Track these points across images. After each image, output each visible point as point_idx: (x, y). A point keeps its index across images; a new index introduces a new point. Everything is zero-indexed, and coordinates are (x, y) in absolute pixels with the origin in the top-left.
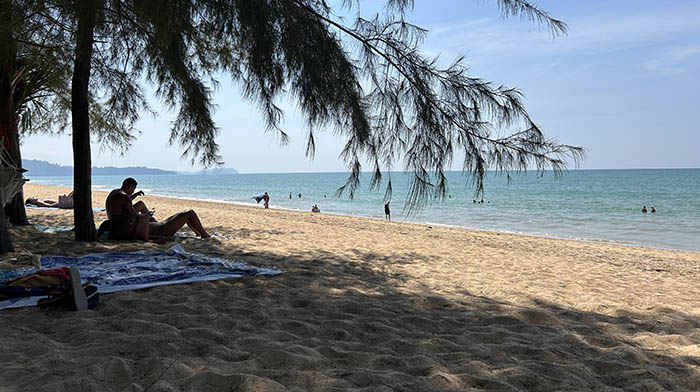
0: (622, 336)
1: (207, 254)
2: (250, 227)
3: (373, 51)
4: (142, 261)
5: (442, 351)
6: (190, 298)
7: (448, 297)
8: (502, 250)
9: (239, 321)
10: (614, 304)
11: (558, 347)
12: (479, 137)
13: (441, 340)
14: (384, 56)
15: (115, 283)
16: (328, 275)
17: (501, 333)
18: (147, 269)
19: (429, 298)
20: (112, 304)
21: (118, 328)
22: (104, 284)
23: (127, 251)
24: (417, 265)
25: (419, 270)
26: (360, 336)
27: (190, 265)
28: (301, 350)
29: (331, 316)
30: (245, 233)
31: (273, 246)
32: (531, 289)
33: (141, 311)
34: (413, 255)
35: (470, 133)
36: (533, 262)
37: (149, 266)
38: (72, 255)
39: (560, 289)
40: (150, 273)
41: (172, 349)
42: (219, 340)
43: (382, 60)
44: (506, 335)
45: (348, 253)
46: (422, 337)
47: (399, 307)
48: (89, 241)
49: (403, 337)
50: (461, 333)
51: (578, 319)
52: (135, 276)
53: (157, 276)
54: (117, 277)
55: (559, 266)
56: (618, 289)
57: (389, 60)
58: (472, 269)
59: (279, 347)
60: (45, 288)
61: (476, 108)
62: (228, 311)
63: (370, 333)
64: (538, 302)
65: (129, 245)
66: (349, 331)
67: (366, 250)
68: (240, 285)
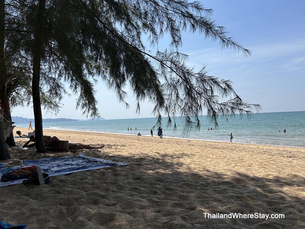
0: (278, 188)
1: (94, 157)
2: (112, 144)
3: (165, 66)
4: (66, 161)
5: (200, 198)
6: (89, 177)
7: (201, 173)
8: (221, 150)
9: (111, 187)
10: (273, 173)
11: (250, 194)
12: (213, 102)
13: (199, 193)
14: (170, 68)
15: (56, 172)
16: (147, 164)
17: (225, 189)
18: (69, 165)
19: (192, 174)
20: (55, 182)
21: (59, 193)
22: (51, 172)
23: (59, 156)
24: (186, 159)
25: (186, 161)
26: (164, 193)
27: (87, 162)
28: (139, 200)
29: (151, 184)
30: (110, 146)
31: (122, 152)
32: (236, 168)
33: (68, 184)
34: (183, 154)
35: (209, 101)
36: (235, 155)
37: (70, 163)
38: (36, 159)
39: (249, 167)
40: (70, 167)
41: (83, 202)
42: (103, 197)
43: (169, 70)
44: (227, 190)
45: (155, 154)
46: (191, 192)
47: (180, 178)
48: (42, 152)
49: (183, 192)
50: (207, 190)
51: (258, 181)
52: (64, 168)
53: (74, 168)
54: (56, 169)
55: (247, 157)
56: (274, 167)
57: (172, 70)
58: (209, 160)
59: (129, 199)
60: (26, 175)
61: (211, 89)
62: (106, 183)
63: (168, 191)
64: (239, 174)
65: (60, 154)
66: (159, 190)
67: (163, 153)
68: (110, 171)
